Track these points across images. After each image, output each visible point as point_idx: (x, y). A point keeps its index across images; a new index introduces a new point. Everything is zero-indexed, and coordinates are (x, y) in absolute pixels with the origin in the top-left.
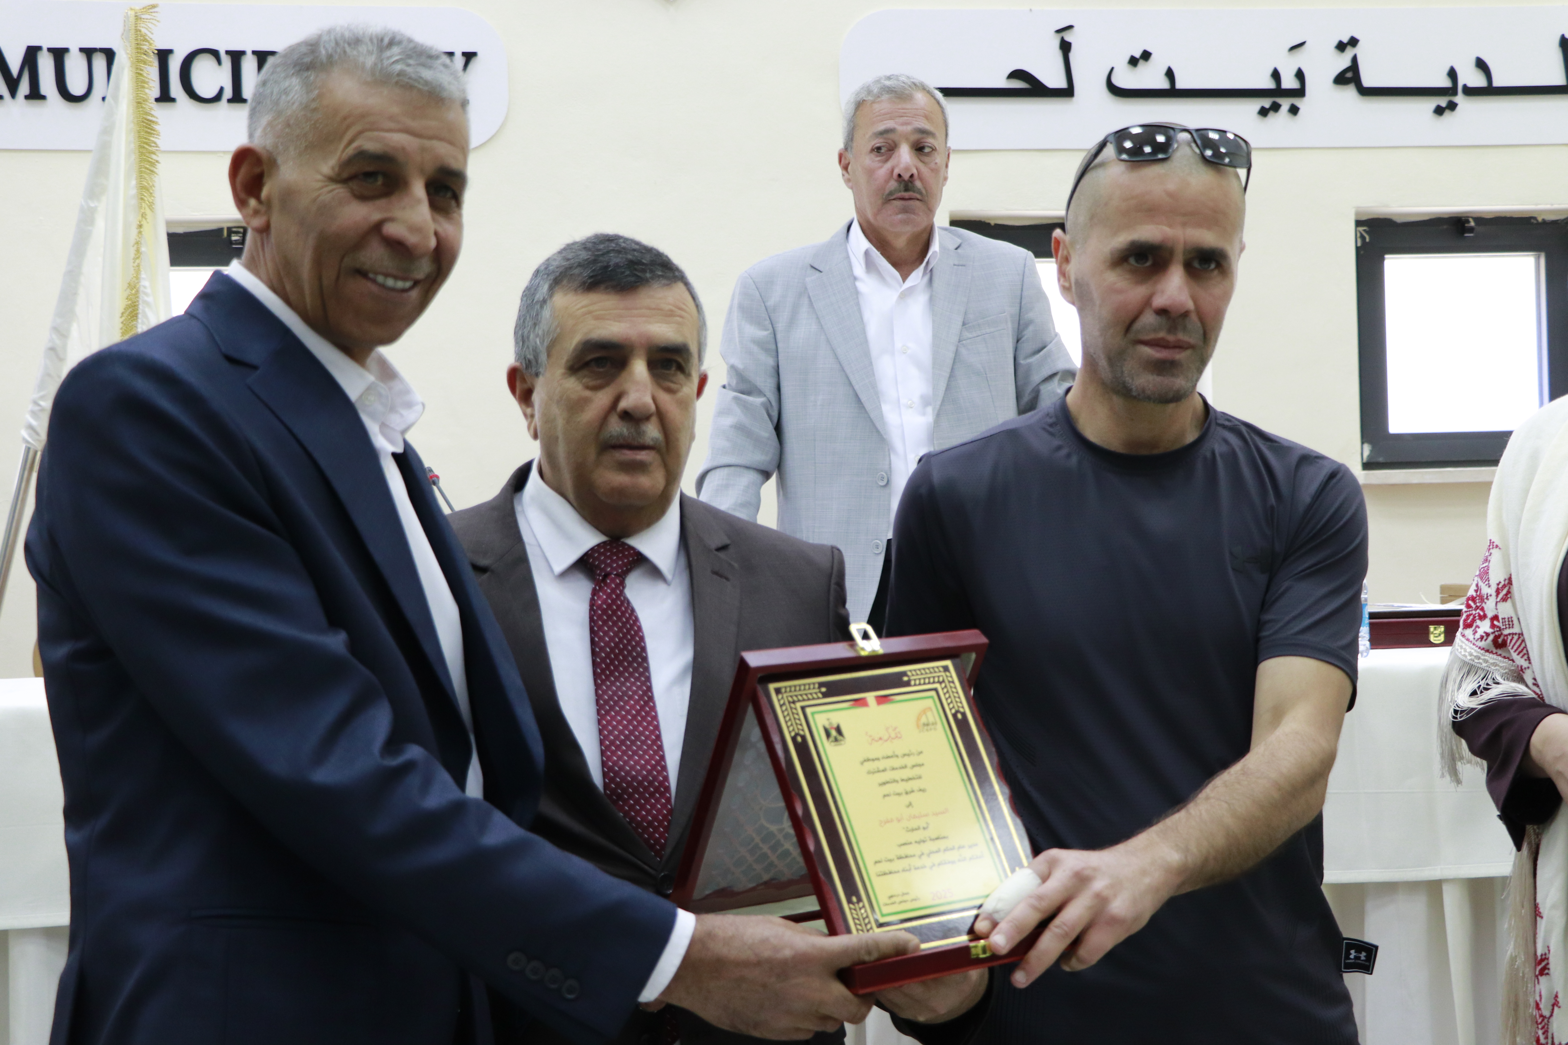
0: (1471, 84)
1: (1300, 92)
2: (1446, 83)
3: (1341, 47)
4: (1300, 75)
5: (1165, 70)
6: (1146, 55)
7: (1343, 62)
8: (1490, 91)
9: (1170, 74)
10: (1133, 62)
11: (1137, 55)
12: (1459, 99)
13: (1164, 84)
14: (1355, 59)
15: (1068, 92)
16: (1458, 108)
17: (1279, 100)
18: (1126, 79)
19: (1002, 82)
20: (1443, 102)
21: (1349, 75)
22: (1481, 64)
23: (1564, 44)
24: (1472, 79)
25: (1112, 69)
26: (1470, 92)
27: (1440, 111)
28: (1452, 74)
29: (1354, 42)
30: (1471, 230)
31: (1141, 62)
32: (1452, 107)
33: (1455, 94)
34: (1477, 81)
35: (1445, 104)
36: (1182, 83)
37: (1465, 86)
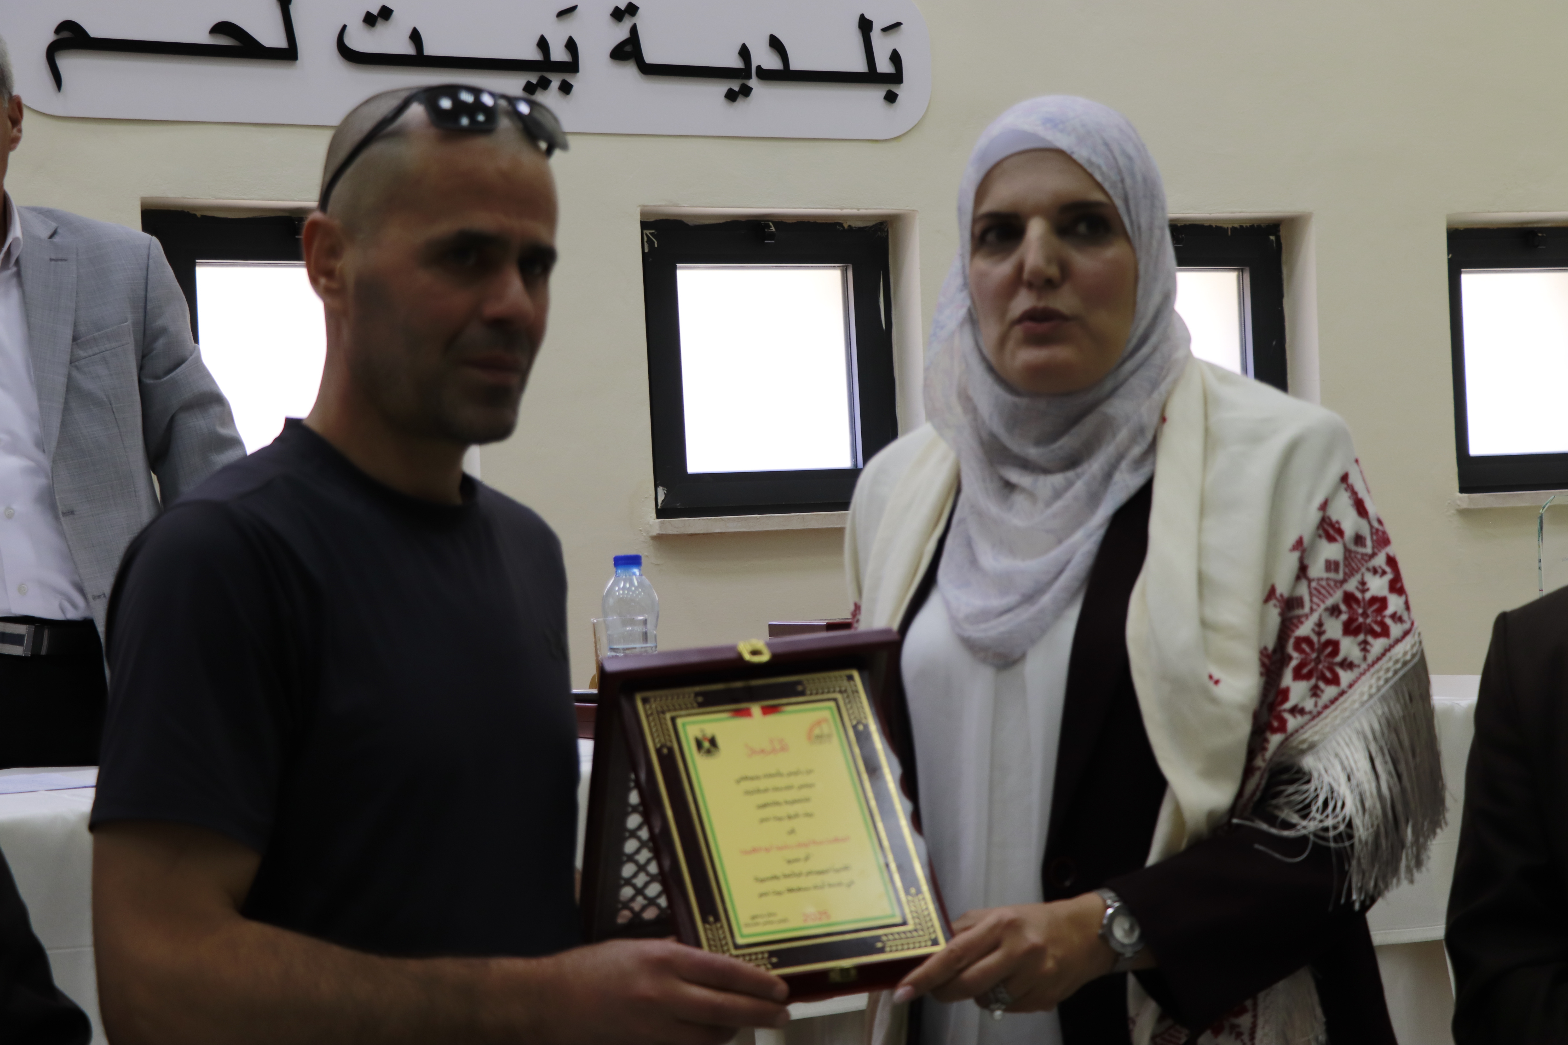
0: (766, 66)
1: (572, 67)
2: (737, 63)
3: (618, 15)
4: (571, 45)
5: (409, 32)
6: (386, 13)
7: (621, 33)
8: (787, 75)
9: (415, 37)
10: (370, 20)
11: (375, 11)
12: (753, 83)
13: (407, 49)
14: (634, 30)
15: (289, 54)
16: (753, 93)
17: (549, 76)
18: (361, 41)
19: (203, 37)
20: (735, 86)
21: (628, 48)
22: (775, 44)
23: (865, 25)
24: (766, 59)
25: (344, 27)
26: (765, 75)
27: (731, 96)
28: (744, 53)
29: (632, 9)
30: (771, 236)
31: (380, 20)
32: (746, 91)
33: (749, 77)
34: (772, 62)
35: (736, 88)
36: (431, 49)
37: (759, 68)
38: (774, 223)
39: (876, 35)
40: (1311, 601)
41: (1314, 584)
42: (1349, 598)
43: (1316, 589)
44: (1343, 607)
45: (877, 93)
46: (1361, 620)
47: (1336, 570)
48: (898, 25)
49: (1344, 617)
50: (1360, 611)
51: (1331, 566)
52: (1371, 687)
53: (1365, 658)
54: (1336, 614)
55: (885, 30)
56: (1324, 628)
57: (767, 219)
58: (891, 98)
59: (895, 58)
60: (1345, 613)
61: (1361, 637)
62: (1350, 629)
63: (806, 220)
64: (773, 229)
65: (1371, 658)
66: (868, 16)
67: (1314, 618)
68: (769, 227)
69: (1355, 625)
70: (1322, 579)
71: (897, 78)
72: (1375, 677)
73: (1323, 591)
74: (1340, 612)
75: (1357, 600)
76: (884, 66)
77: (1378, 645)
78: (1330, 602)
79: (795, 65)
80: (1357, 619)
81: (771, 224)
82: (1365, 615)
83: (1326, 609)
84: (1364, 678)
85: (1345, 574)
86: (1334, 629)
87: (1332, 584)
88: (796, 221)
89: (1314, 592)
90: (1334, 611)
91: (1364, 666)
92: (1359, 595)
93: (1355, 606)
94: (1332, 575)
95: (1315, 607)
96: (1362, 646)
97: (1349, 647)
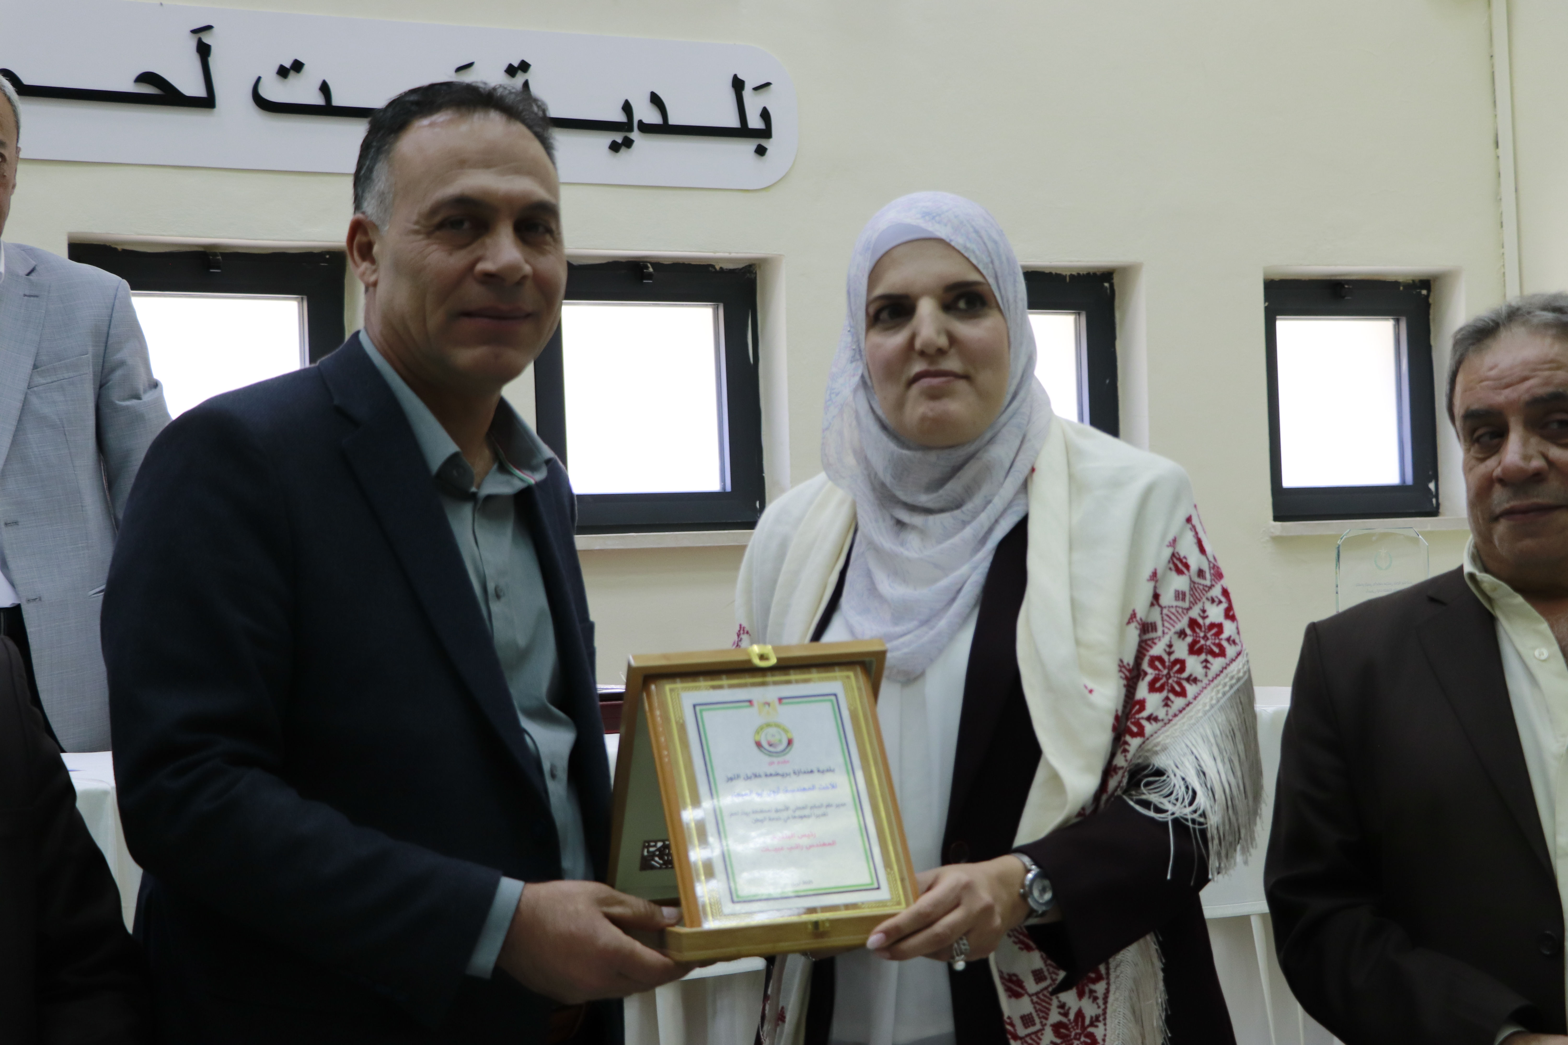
0: (646, 121)
2: (621, 117)
3: (511, 71)
5: (318, 84)
6: (298, 66)
8: (666, 129)
9: (325, 89)
10: (283, 72)
11: (288, 65)
12: (635, 135)
13: (318, 100)
14: (526, 84)
15: (207, 102)
16: (635, 145)
18: (274, 92)
19: (128, 86)
20: (619, 138)
22: (656, 100)
23: (738, 85)
24: (646, 114)
25: (259, 79)
26: (646, 128)
27: (615, 147)
28: (627, 108)
29: (524, 66)
30: (649, 277)
31: (292, 73)
32: (628, 143)
33: (631, 130)
34: (652, 117)
35: (619, 140)
36: (338, 100)
37: (640, 122)
38: (651, 263)
39: (747, 93)
40: (1163, 625)
41: (1165, 611)
42: (1193, 624)
43: (1168, 616)
44: (1188, 631)
45: (749, 146)
46: (1202, 642)
47: (1184, 599)
48: (768, 84)
49: (1189, 639)
50: (1202, 634)
51: (1180, 595)
52: (1212, 699)
53: (1206, 675)
54: (1183, 636)
55: (756, 89)
56: (1173, 649)
57: (645, 260)
58: (761, 151)
59: (765, 115)
60: (1190, 635)
61: (1203, 657)
62: (1194, 650)
63: (681, 261)
64: (651, 270)
65: (1211, 674)
66: (740, 77)
67: (1165, 640)
68: (647, 268)
69: (1198, 646)
70: (1172, 607)
71: (766, 133)
72: (1215, 690)
73: (1173, 617)
74: (1186, 635)
75: (1199, 626)
76: (755, 122)
77: (1217, 663)
78: (1179, 627)
79: (673, 120)
80: (1199, 642)
81: (649, 265)
82: (1205, 638)
83: (1176, 633)
84: (1205, 691)
85: (1191, 602)
86: (1181, 650)
87: (1180, 610)
88: (672, 263)
89: (1166, 618)
90: (1182, 634)
91: (1205, 681)
92: (1200, 621)
93: (1198, 630)
94: (1180, 603)
95: (1166, 630)
96: (1204, 664)
97: (1193, 665)
